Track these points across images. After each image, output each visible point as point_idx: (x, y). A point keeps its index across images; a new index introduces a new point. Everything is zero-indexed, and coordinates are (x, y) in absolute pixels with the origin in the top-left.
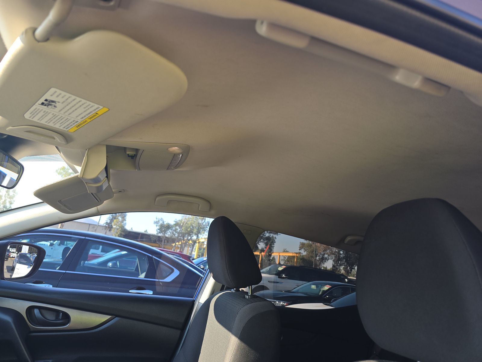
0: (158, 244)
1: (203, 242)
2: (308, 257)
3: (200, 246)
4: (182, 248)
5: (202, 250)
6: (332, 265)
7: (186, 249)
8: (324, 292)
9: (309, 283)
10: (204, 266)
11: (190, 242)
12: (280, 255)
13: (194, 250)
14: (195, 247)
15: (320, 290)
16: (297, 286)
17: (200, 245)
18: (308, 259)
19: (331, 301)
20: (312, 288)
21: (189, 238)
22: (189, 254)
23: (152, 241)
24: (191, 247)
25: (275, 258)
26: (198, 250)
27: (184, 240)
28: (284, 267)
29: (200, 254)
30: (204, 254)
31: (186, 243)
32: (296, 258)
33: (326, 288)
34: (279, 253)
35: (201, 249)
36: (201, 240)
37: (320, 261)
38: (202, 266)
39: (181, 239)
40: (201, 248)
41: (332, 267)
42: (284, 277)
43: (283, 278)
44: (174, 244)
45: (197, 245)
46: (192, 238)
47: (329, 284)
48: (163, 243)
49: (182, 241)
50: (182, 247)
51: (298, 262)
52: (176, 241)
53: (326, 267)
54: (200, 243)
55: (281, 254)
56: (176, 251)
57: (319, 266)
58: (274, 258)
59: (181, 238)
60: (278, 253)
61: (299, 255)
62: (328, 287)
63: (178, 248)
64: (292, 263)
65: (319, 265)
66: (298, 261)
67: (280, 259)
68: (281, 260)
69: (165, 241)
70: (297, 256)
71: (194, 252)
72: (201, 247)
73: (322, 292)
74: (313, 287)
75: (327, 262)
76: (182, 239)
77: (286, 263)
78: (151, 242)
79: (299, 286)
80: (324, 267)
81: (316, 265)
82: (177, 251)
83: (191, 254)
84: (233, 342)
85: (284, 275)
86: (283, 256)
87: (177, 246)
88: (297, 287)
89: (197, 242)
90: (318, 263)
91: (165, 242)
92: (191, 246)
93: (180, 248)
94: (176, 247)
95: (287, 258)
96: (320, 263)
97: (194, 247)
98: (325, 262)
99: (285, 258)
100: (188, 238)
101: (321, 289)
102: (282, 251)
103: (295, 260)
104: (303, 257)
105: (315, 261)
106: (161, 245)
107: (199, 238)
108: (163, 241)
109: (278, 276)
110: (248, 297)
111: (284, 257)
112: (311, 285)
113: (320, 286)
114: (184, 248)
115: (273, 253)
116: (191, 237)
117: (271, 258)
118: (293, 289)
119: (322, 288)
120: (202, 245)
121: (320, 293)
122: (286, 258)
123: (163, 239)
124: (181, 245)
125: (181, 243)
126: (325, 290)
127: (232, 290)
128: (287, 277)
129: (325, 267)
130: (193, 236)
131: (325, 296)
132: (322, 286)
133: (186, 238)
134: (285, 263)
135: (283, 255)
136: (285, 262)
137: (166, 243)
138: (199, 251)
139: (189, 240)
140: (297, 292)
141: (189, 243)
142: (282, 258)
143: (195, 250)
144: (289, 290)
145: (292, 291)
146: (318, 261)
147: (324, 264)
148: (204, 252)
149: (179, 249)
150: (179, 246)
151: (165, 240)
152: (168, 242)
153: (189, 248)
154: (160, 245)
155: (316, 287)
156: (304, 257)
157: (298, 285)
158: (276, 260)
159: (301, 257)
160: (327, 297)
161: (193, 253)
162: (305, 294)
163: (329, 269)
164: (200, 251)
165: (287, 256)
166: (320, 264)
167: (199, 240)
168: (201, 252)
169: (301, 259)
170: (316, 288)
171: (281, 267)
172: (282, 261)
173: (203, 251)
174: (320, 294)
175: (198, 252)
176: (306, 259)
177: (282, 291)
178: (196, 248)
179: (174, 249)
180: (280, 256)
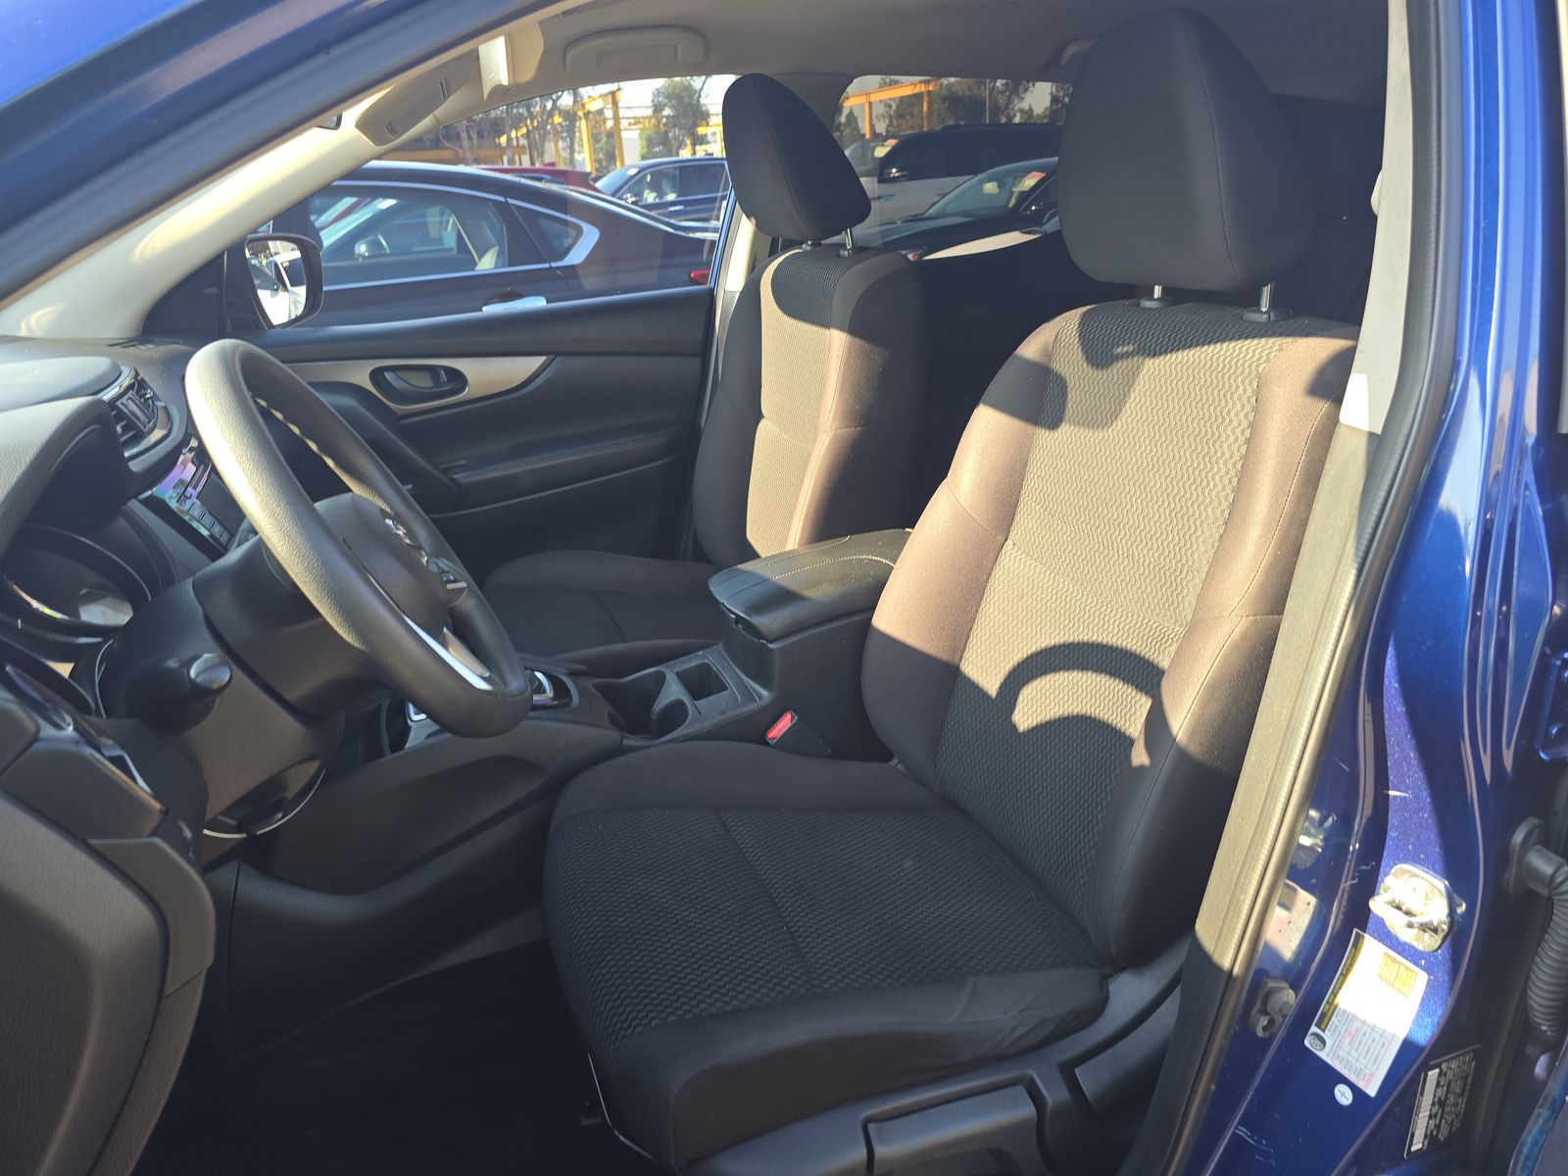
0: (447, 148)
1: (600, 112)
2: (966, 87)
3: (594, 127)
4: (535, 147)
5: (604, 140)
6: (1049, 97)
7: (549, 146)
8: (1024, 196)
9: (976, 178)
10: (636, 195)
11: (557, 119)
12: (872, 100)
13: (576, 147)
14: (577, 134)
15: (1012, 193)
16: (940, 195)
17: (593, 123)
18: (968, 94)
19: (1045, 220)
20: (985, 191)
21: (549, 105)
22: (565, 164)
23: (428, 144)
24: (563, 139)
25: (856, 114)
26: (591, 141)
27: (532, 117)
28: (892, 142)
29: (601, 155)
30: (617, 152)
31: (542, 126)
32: (926, 99)
33: (1029, 182)
34: (868, 94)
35: (599, 137)
36: (593, 106)
37: (1007, 93)
38: (629, 195)
39: (521, 115)
40: (600, 134)
41: (1048, 104)
42: (896, 175)
43: (895, 180)
44: (503, 140)
45: (583, 125)
46: (558, 103)
47: (1038, 169)
48: (466, 143)
49: (529, 122)
50: (536, 144)
51: (936, 113)
52: (507, 128)
53: (1031, 109)
54: (591, 116)
55: (874, 98)
56: (517, 166)
57: (1005, 111)
58: (851, 115)
59: (521, 111)
60: (865, 97)
61: (937, 87)
62: (1032, 178)
63: (520, 149)
64: (914, 120)
65: (1007, 108)
66: (935, 106)
67: (874, 117)
68: (877, 117)
69: (472, 134)
70: (929, 92)
71: (579, 153)
72: (596, 131)
73: (1017, 200)
74: (990, 187)
75: (1031, 92)
76: (526, 114)
77: (895, 122)
78: (425, 148)
79: (946, 195)
80: (1022, 111)
81: (996, 110)
82: (521, 164)
83: (572, 160)
84: (836, 342)
85: (894, 170)
86: (881, 101)
87: (515, 143)
88: (939, 198)
89: (580, 113)
90: (1002, 102)
91: (470, 138)
92: (565, 134)
93: (528, 151)
94: (513, 147)
95: (897, 107)
96: (1010, 97)
97: (574, 137)
98: (1026, 90)
99: (890, 106)
100: (545, 106)
101: (1014, 190)
102: (878, 85)
103: (925, 108)
104: (950, 89)
105: (990, 97)
106: (461, 151)
107: (582, 98)
108: (464, 135)
109: (876, 179)
110: (846, 253)
111: (885, 105)
112: (982, 182)
113: (1010, 180)
114: (543, 145)
115: (848, 98)
116: (555, 102)
117: (843, 119)
118: (929, 209)
119: (1017, 187)
120: (597, 122)
121: (1013, 202)
122: (894, 107)
123: (460, 130)
124: (528, 135)
125: (524, 130)
126: (1027, 189)
127: (804, 246)
128: (905, 173)
129: (1027, 108)
130: (559, 97)
131: (1028, 208)
132: (1015, 178)
133: (538, 109)
134: (891, 124)
135: (880, 99)
136: (891, 121)
137: (475, 142)
138: (594, 146)
139: (551, 114)
140: (942, 215)
141: (552, 124)
142: (879, 109)
143: (581, 146)
144: (917, 215)
145: (924, 216)
146: (1002, 92)
147: (1023, 98)
148: (614, 147)
149: (525, 153)
150: (523, 142)
151: (468, 132)
152: (480, 135)
153: (561, 144)
154: (457, 152)
155: (999, 186)
156: (954, 89)
157: (941, 192)
158: (859, 122)
159: (943, 92)
160: (1033, 208)
161: (578, 157)
162: (965, 216)
163: (1039, 112)
164: (597, 146)
165: (894, 99)
166: (1009, 101)
167: (583, 105)
168: (601, 149)
169: (944, 99)
170: (997, 190)
171: (883, 145)
172: (882, 121)
173: (606, 143)
174: (1011, 205)
175: (594, 151)
176: (960, 94)
177: (894, 223)
178: (581, 139)
179: (511, 156)
180: (870, 104)
